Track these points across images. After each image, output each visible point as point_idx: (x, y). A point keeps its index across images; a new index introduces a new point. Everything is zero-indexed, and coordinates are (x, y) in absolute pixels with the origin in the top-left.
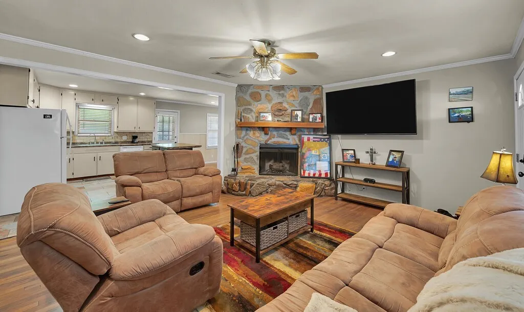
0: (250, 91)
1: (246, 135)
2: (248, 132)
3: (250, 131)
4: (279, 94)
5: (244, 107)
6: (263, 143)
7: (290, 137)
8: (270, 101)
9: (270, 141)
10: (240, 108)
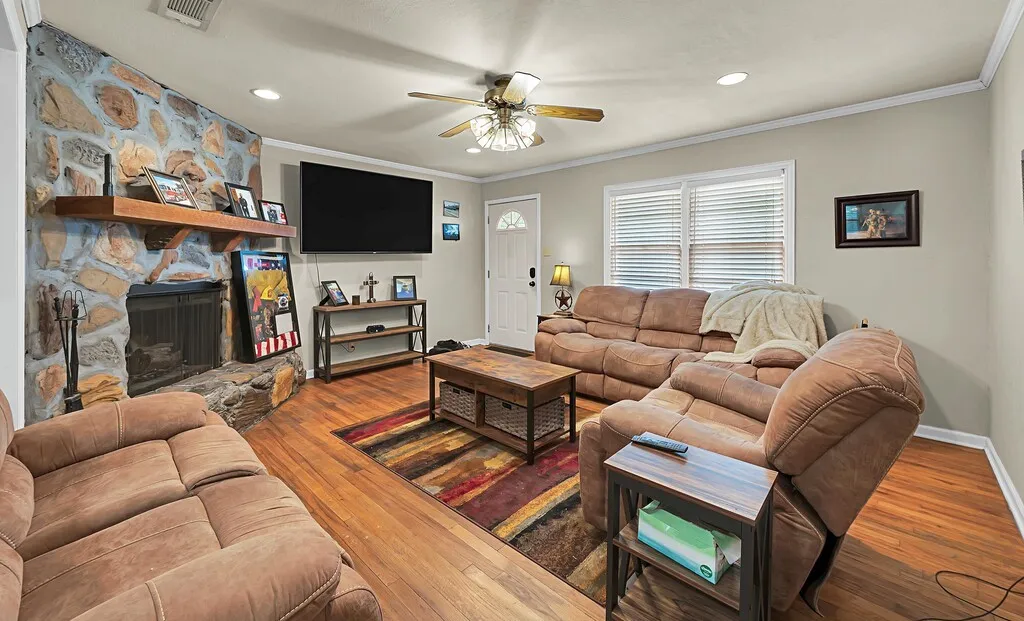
0: (97, 76)
1: (80, 255)
2: (91, 240)
3: (98, 236)
4: (184, 124)
5: (70, 135)
6: (141, 279)
7: (211, 258)
8: (162, 138)
9: (165, 271)
10: (51, 131)
